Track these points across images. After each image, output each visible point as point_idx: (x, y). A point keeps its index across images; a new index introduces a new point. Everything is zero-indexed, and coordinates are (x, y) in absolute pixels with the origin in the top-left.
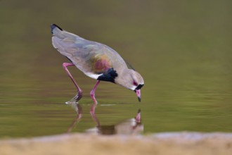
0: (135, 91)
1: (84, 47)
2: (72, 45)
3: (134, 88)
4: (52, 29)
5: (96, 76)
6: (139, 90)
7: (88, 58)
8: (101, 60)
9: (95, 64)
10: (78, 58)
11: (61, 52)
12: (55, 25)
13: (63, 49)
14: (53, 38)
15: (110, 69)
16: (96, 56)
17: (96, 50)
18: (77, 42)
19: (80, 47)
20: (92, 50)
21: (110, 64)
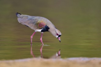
0: (58, 38)
1: (32, 19)
2: (27, 20)
3: (57, 36)
4: (17, 15)
5: (40, 30)
6: (60, 37)
7: (35, 23)
8: (41, 23)
9: (39, 25)
10: (31, 24)
11: (23, 24)
12: (18, 13)
13: (23, 22)
14: (18, 19)
15: (45, 26)
16: (38, 22)
17: (38, 19)
18: (29, 18)
19: (31, 19)
20: (36, 19)
21: (45, 24)
